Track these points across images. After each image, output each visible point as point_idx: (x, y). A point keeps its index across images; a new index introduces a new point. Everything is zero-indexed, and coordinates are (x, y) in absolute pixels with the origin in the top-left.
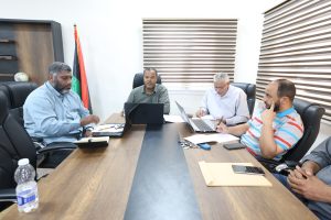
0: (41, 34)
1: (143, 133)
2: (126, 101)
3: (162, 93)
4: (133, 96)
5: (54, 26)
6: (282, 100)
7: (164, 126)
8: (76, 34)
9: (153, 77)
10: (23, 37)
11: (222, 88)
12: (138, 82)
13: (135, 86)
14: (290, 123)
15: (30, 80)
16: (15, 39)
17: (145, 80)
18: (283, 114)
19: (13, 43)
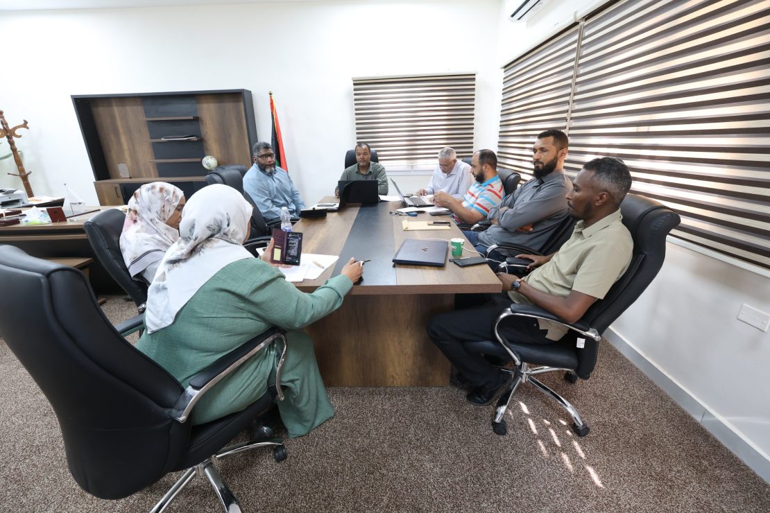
0: (229, 106)
1: (359, 208)
2: (339, 179)
3: (380, 172)
4: (346, 175)
5: (246, 95)
6: (484, 168)
7: (379, 204)
8: (272, 103)
9: (365, 154)
10: (208, 111)
11: (446, 165)
12: (350, 160)
13: (347, 166)
14: (489, 190)
15: (219, 164)
16: (199, 115)
17: (358, 158)
18: (486, 183)
19: (197, 119)
